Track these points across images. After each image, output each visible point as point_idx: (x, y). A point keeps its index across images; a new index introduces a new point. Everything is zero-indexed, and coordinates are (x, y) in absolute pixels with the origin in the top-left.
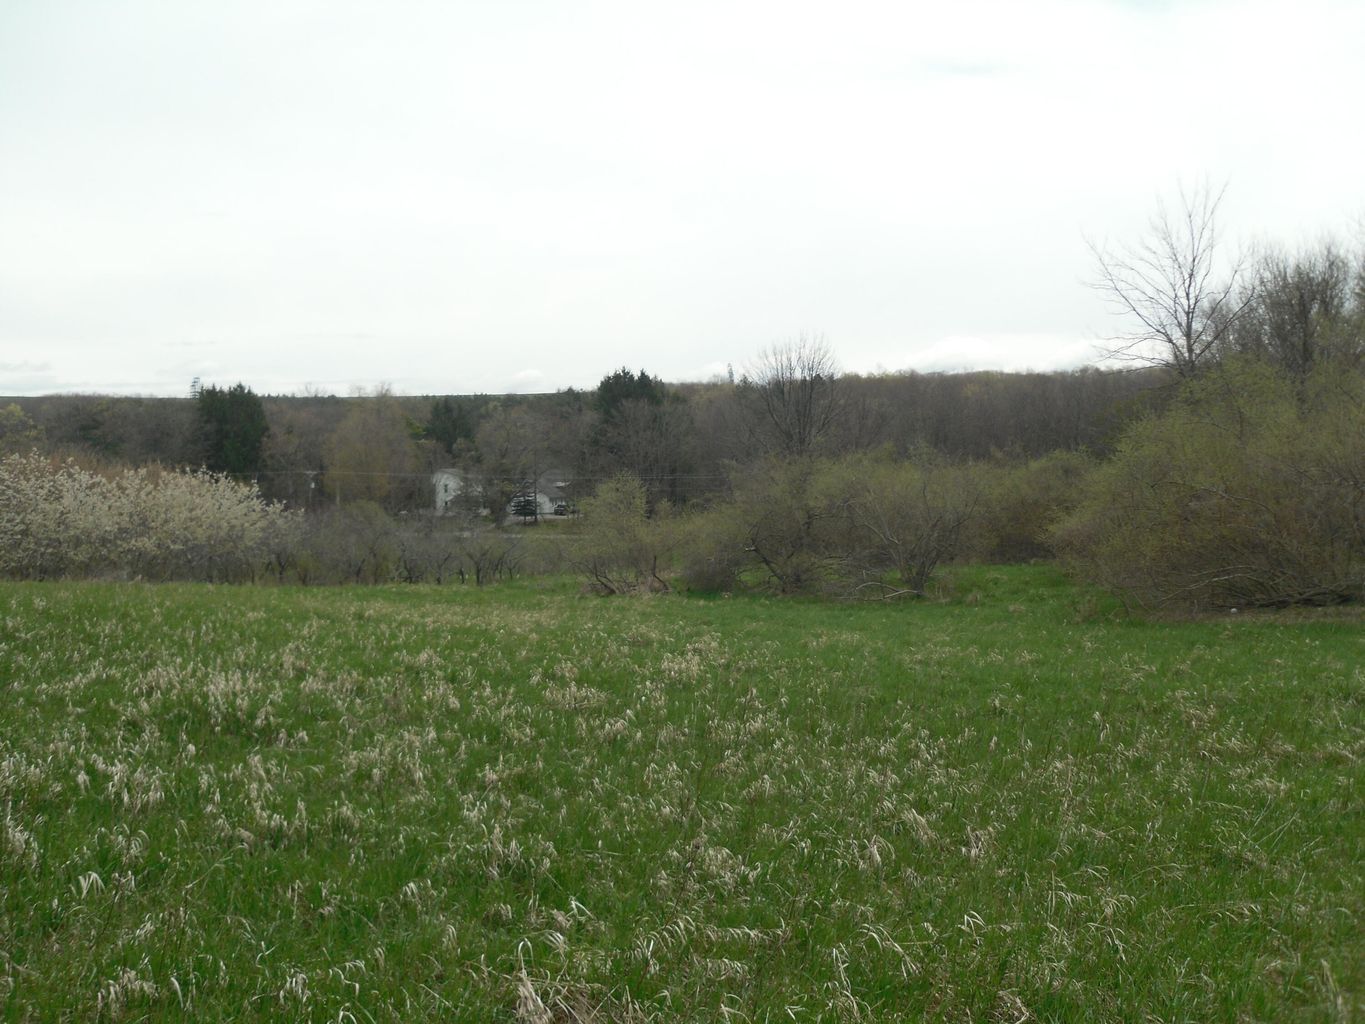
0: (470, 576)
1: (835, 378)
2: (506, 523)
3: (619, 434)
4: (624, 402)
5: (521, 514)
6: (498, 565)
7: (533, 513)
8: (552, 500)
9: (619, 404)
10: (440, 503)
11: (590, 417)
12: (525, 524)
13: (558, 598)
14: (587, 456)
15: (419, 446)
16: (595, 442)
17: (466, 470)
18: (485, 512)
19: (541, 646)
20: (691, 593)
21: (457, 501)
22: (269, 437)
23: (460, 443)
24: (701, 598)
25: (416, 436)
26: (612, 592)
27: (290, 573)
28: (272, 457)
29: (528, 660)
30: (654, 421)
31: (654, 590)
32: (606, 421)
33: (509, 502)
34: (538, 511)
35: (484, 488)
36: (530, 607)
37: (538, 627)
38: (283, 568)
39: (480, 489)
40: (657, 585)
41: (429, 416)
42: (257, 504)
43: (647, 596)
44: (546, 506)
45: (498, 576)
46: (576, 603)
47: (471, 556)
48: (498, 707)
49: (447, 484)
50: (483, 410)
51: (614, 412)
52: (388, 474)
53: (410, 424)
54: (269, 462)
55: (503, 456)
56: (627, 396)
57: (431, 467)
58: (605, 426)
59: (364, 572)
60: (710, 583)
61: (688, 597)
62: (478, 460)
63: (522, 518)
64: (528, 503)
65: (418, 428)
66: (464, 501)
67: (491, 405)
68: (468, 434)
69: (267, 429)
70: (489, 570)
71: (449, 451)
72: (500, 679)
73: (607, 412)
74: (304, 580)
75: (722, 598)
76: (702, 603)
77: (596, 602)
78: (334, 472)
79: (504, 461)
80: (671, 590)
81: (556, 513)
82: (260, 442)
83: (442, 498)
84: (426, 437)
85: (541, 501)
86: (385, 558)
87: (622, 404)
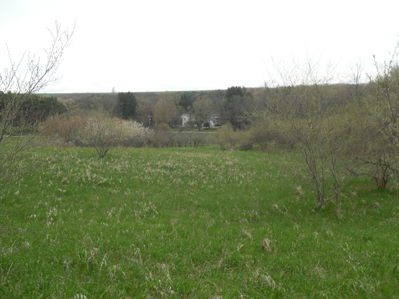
0: (193, 144)
1: (294, 86)
2: (202, 129)
3: (232, 105)
4: (233, 96)
5: (205, 126)
6: (200, 142)
7: (209, 126)
8: (214, 122)
9: (232, 96)
10: (183, 123)
11: (224, 100)
12: (207, 129)
13: (213, 151)
14: (223, 110)
15: (177, 108)
16: (226, 107)
17: (190, 114)
18: (195, 126)
19: (208, 160)
20: (242, 150)
21: (188, 123)
22: (137, 106)
23: (189, 107)
24: (244, 151)
25: (177, 105)
26: (225, 149)
27: (151, 144)
28: (138, 111)
29: (206, 162)
30: (242, 101)
31: (234, 149)
32: (228, 101)
33: (202, 123)
34: (210, 125)
35: (195, 120)
36: (207, 153)
37: (208, 157)
38: (150, 143)
39: (194, 120)
40: (235, 148)
41: (180, 99)
42: (143, 128)
43: (232, 150)
44: (212, 124)
45: (199, 144)
46: (217, 152)
47: (193, 140)
48: (202, 167)
49: (185, 118)
50: (194, 96)
51: (230, 98)
52: (169, 116)
53: (175, 102)
54: (137, 113)
55: (200, 111)
56: (234, 94)
57: (181, 114)
58: (228, 102)
59: (169, 144)
60: (247, 148)
61: (241, 151)
62: (194, 112)
63: (206, 127)
64: (208, 123)
65: (177, 102)
66: (190, 122)
67: (197, 95)
68: (191, 105)
69: (137, 104)
70: (198, 143)
71: (186, 109)
72: (202, 164)
73: (229, 99)
74: (155, 146)
75: (248, 151)
76: (243, 152)
77: (221, 152)
78: (155, 116)
79: (201, 112)
80: (238, 149)
81: (215, 126)
82: (135, 107)
83: (184, 122)
84: (179, 105)
85: (211, 123)
86: (174, 141)
87: (233, 97)
